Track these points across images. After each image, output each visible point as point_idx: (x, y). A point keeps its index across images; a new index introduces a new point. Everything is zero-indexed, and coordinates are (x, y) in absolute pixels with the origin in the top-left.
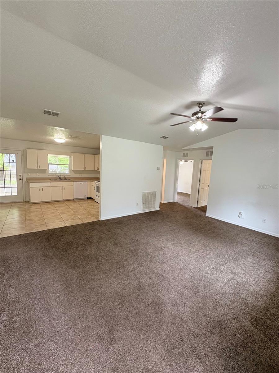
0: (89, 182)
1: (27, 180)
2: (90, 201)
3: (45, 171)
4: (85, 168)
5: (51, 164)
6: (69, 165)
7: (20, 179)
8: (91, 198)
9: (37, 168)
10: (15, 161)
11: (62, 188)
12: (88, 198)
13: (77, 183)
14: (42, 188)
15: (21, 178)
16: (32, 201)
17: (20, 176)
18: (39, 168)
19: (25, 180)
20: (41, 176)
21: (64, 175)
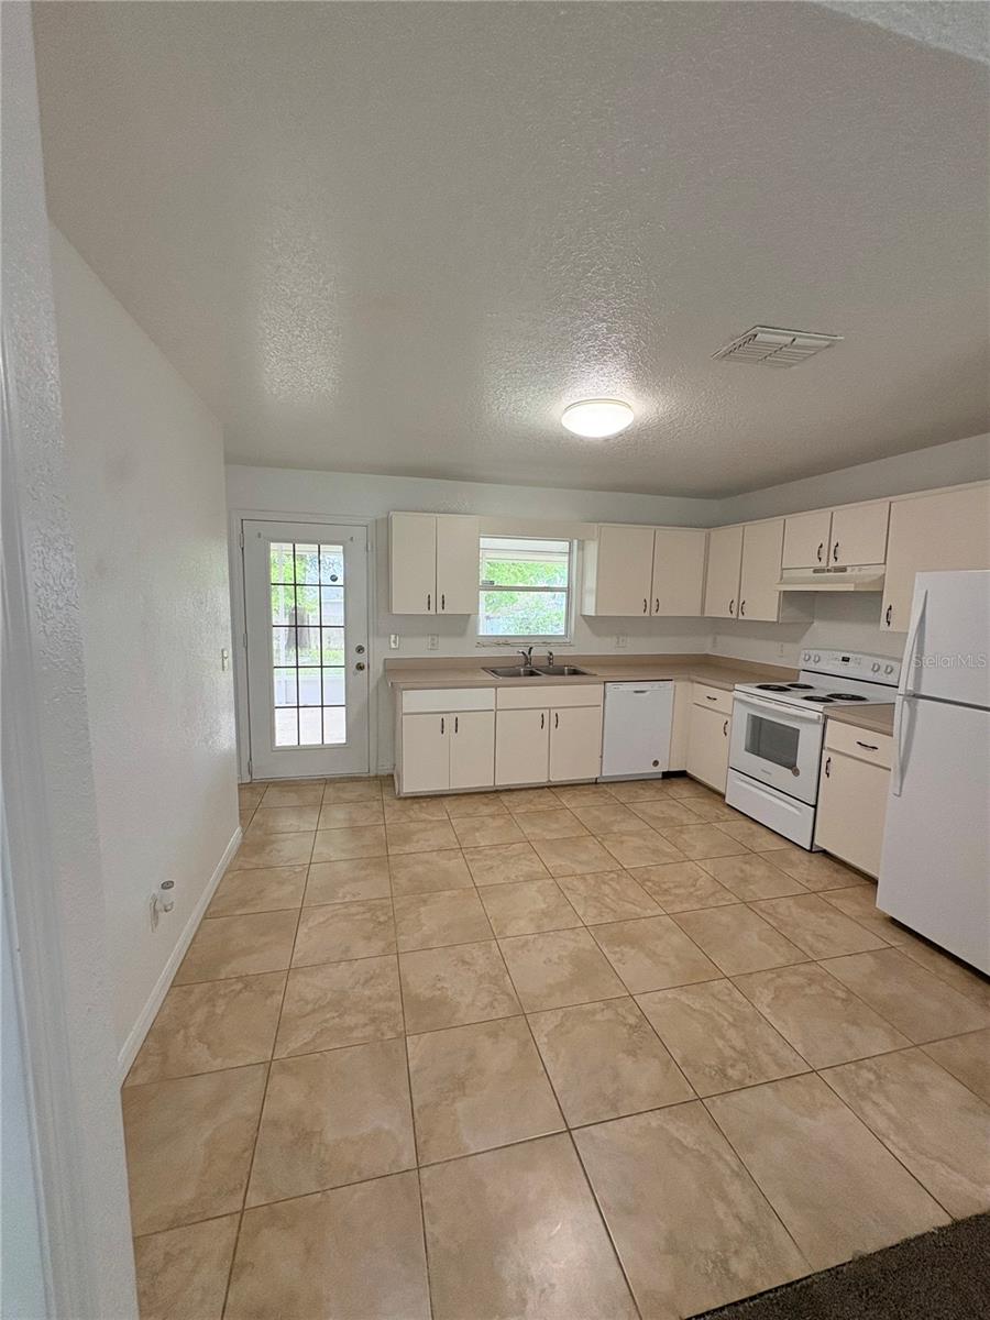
0: (680, 685)
1: (385, 670)
2: (680, 790)
3: (462, 623)
4: (655, 603)
5: (490, 586)
6: (568, 590)
7: (360, 667)
8: (682, 775)
9: (432, 612)
10: (340, 581)
11: (549, 720)
12: (667, 775)
13: (621, 692)
14: (454, 716)
15: (362, 659)
16: (408, 786)
17: (360, 649)
18: (440, 611)
19: (377, 668)
20: (447, 649)
21: (546, 641)
